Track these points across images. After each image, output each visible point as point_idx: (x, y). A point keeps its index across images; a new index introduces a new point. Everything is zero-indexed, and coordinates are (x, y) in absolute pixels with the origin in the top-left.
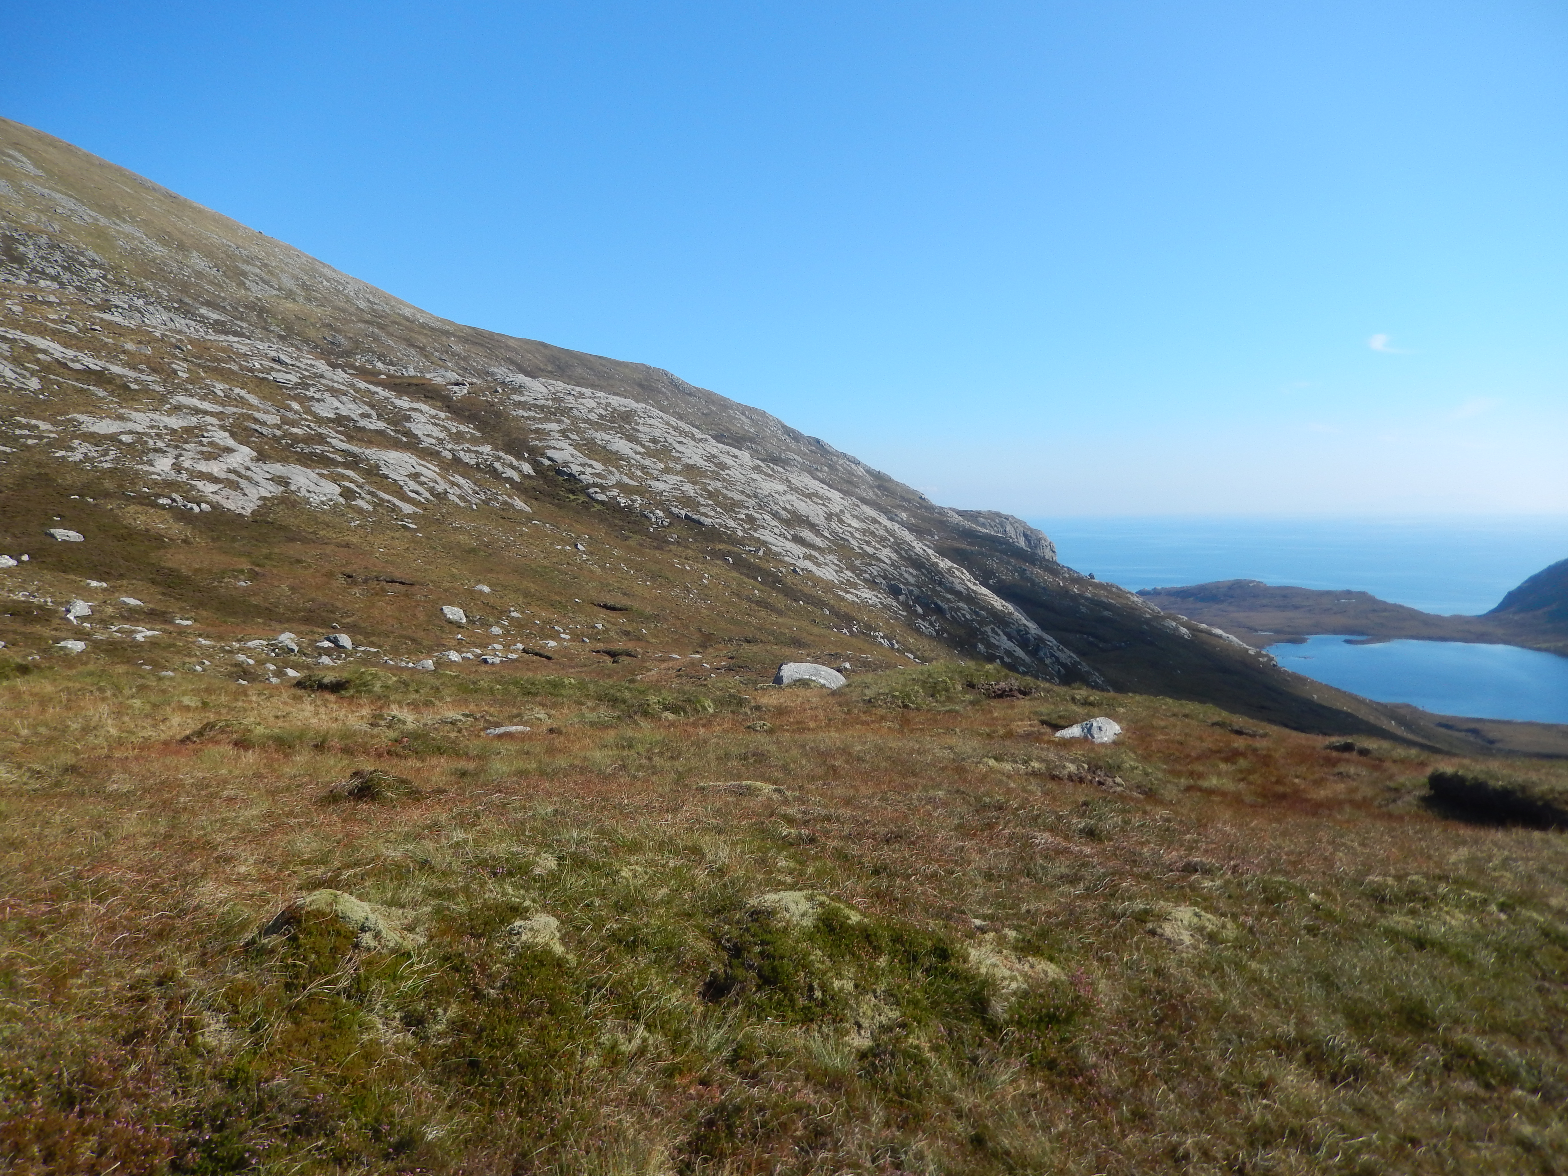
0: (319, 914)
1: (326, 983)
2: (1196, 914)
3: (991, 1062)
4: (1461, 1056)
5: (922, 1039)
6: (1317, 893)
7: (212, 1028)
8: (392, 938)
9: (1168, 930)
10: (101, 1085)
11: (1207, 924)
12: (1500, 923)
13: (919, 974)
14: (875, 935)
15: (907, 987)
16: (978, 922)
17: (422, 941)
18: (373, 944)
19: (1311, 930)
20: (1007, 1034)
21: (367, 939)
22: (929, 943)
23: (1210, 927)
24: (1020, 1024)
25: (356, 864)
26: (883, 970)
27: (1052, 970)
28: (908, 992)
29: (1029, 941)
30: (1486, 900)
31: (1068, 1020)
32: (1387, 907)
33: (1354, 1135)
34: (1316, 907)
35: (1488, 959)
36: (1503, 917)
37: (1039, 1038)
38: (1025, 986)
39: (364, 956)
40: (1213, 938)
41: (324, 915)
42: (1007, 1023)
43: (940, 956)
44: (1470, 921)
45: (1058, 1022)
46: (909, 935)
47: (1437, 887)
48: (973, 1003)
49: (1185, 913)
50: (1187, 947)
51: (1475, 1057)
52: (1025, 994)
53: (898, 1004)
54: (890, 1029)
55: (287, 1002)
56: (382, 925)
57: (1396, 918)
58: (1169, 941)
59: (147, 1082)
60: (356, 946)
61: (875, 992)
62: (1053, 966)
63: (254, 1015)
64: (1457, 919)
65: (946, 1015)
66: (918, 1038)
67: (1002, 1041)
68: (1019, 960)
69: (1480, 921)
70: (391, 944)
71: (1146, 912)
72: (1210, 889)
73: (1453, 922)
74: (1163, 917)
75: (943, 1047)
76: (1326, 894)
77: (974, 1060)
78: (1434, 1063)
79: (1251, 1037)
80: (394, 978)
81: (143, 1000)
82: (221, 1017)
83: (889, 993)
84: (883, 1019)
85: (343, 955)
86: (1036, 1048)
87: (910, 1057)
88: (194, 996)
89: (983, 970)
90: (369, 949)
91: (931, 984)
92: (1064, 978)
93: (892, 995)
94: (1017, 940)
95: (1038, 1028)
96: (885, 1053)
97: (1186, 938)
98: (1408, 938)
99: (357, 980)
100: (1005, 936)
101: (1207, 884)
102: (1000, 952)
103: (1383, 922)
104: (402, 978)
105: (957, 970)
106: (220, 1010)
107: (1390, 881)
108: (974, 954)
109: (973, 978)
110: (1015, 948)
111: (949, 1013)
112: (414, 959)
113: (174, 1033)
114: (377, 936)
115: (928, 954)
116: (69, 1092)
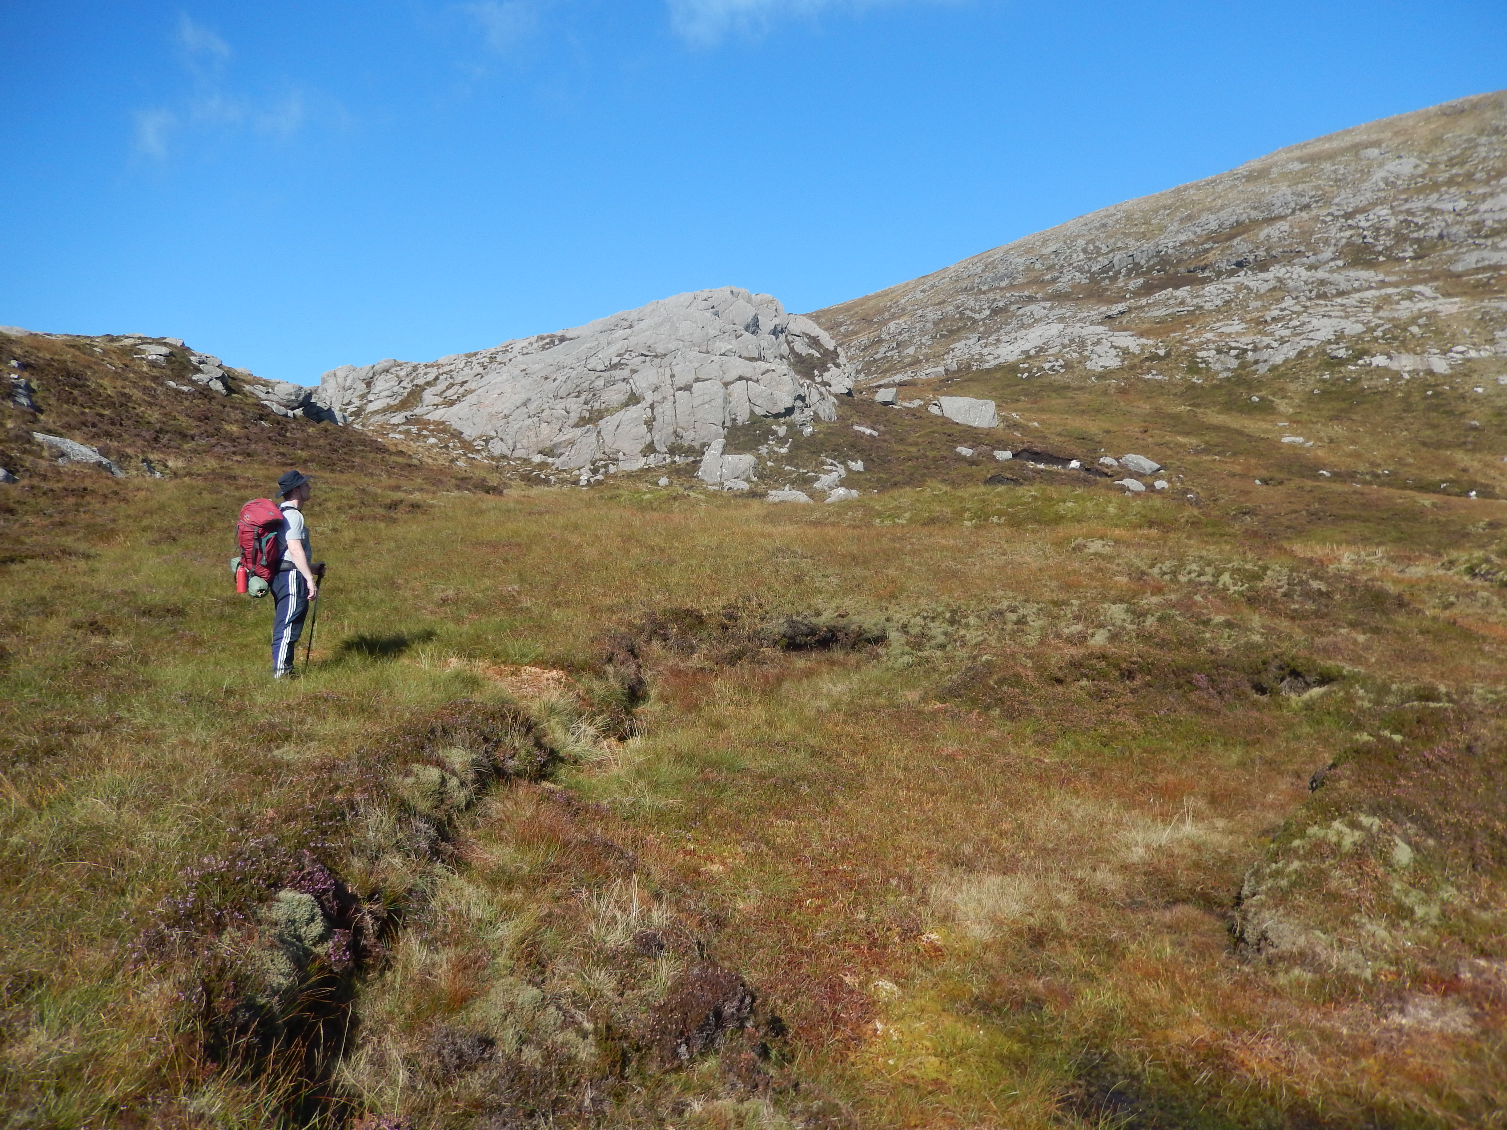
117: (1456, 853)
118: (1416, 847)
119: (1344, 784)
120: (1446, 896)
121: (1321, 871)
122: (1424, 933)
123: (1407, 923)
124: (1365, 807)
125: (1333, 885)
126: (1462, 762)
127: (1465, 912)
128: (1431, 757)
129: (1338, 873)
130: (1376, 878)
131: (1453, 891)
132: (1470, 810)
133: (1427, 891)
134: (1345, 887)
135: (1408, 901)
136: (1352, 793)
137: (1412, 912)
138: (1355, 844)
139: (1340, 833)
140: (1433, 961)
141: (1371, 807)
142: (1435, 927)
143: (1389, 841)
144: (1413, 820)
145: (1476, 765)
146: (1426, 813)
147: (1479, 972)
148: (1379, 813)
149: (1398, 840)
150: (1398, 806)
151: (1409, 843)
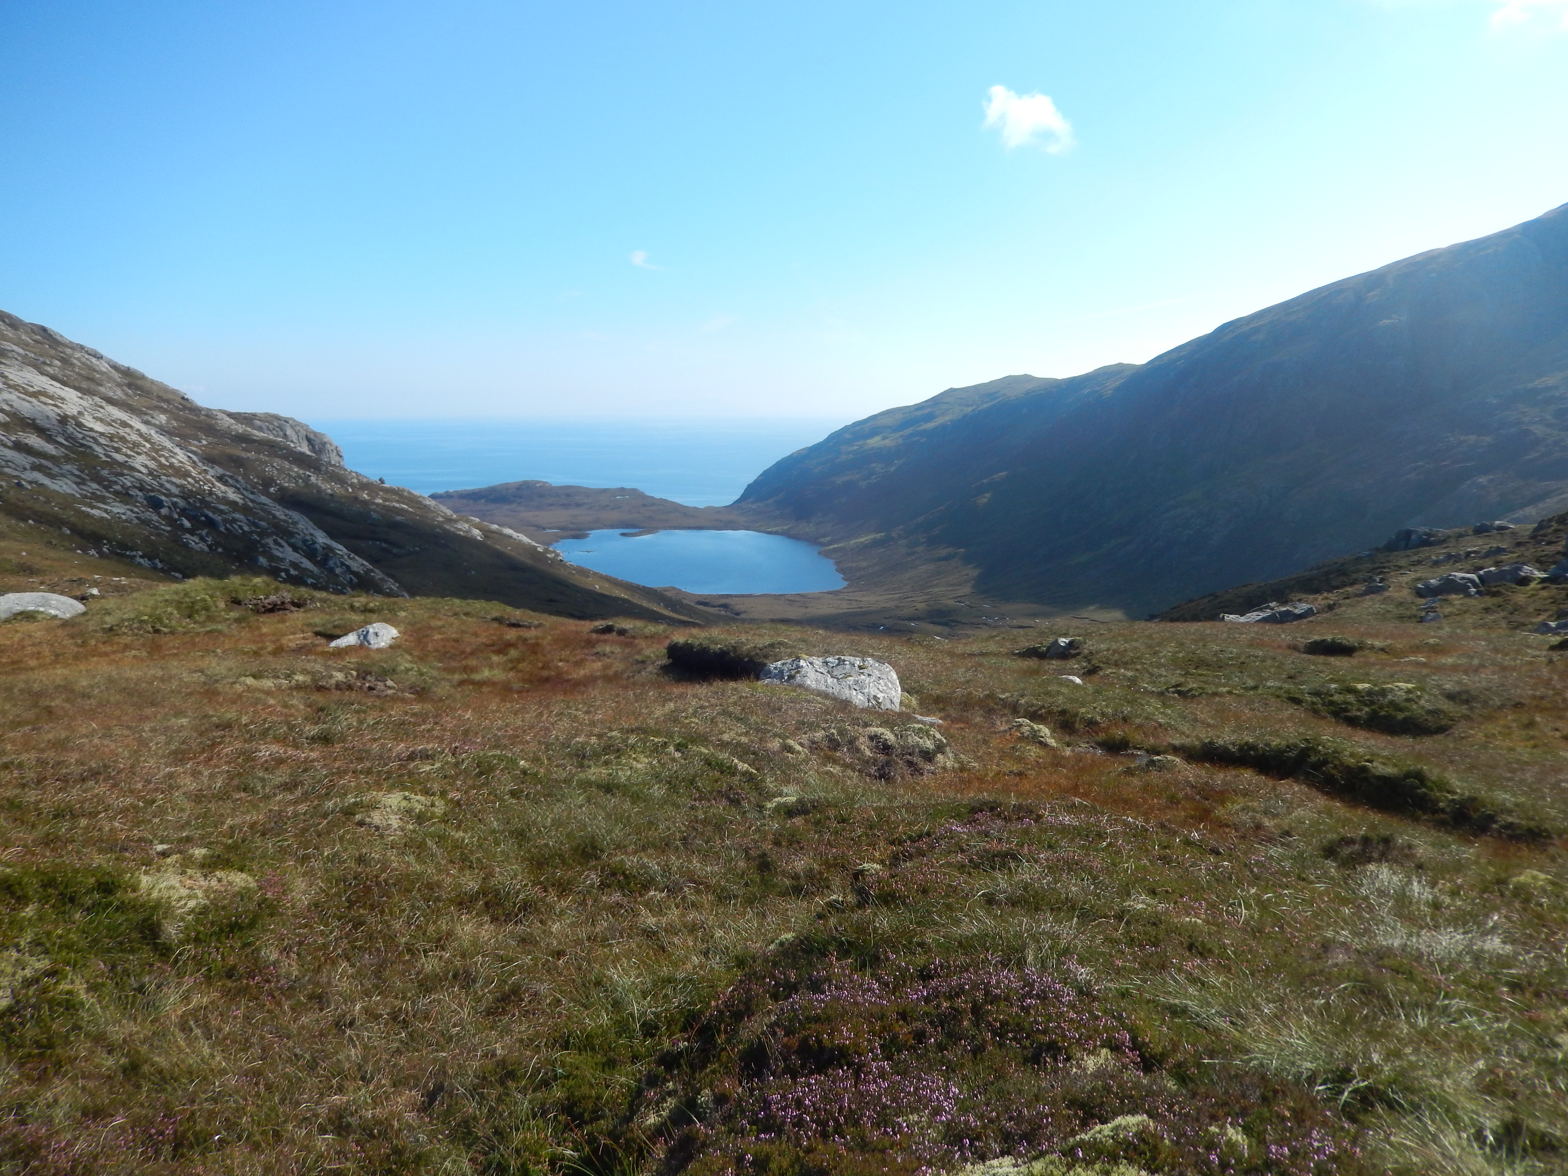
2: (405, 798)
3: (159, 986)
4: (614, 874)
5: (77, 982)
6: (526, 760)
9: (376, 818)
11: (416, 805)
12: (674, 760)
13: (77, 916)
14: (20, 884)
15: (59, 932)
16: (160, 848)
19: (513, 794)
20: (180, 954)
22: (92, 880)
23: (418, 808)
24: (197, 940)
26: (30, 920)
27: (239, 879)
28: (60, 937)
29: (219, 856)
30: (665, 743)
31: (252, 925)
32: (586, 762)
33: (510, 961)
34: (524, 772)
35: (658, 791)
36: (678, 755)
37: (218, 950)
38: (203, 902)
40: (420, 818)
42: (181, 943)
43: (105, 891)
44: (650, 763)
45: (241, 928)
46: (66, 875)
47: (628, 738)
48: (142, 932)
49: (394, 799)
50: (395, 830)
51: (624, 873)
52: (204, 911)
53: (47, 952)
54: (36, 980)
57: (593, 770)
58: (377, 828)
61: (17, 946)
62: (244, 875)
64: (642, 763)
65: (109, 951)
66: (72, 982)
67: (176, 961)
68: (205, 876)
69: (659, 762)
71: (356, 804)
72: (429, 773)
73: (639, 766)
74: (373, 806)
75: (103, 985)
76: (536, 760)
77: (141, 989)
78: (592, 886)
79: (438, 899)
83: (36, 943)
84: (28, 973)
86: (214, 960)
87: (59, 1004)
89: (155, 895)
91: (91, 922)
92: (253, 885)
93: (39, 944)
94: (205, 856)
95: (218, 940)
96: (25, 1008)
97: (395, 822)
98: (599, 786)
100: (192, 856)
101: (428, 768)
102: (183, 873)
103: (582, 776)
105: (123, 902)
107: (594, 740)
108: (145, 881)
109: (142, 906)
110: (203, 866)
111: (112, 948)
115: (90, 891)
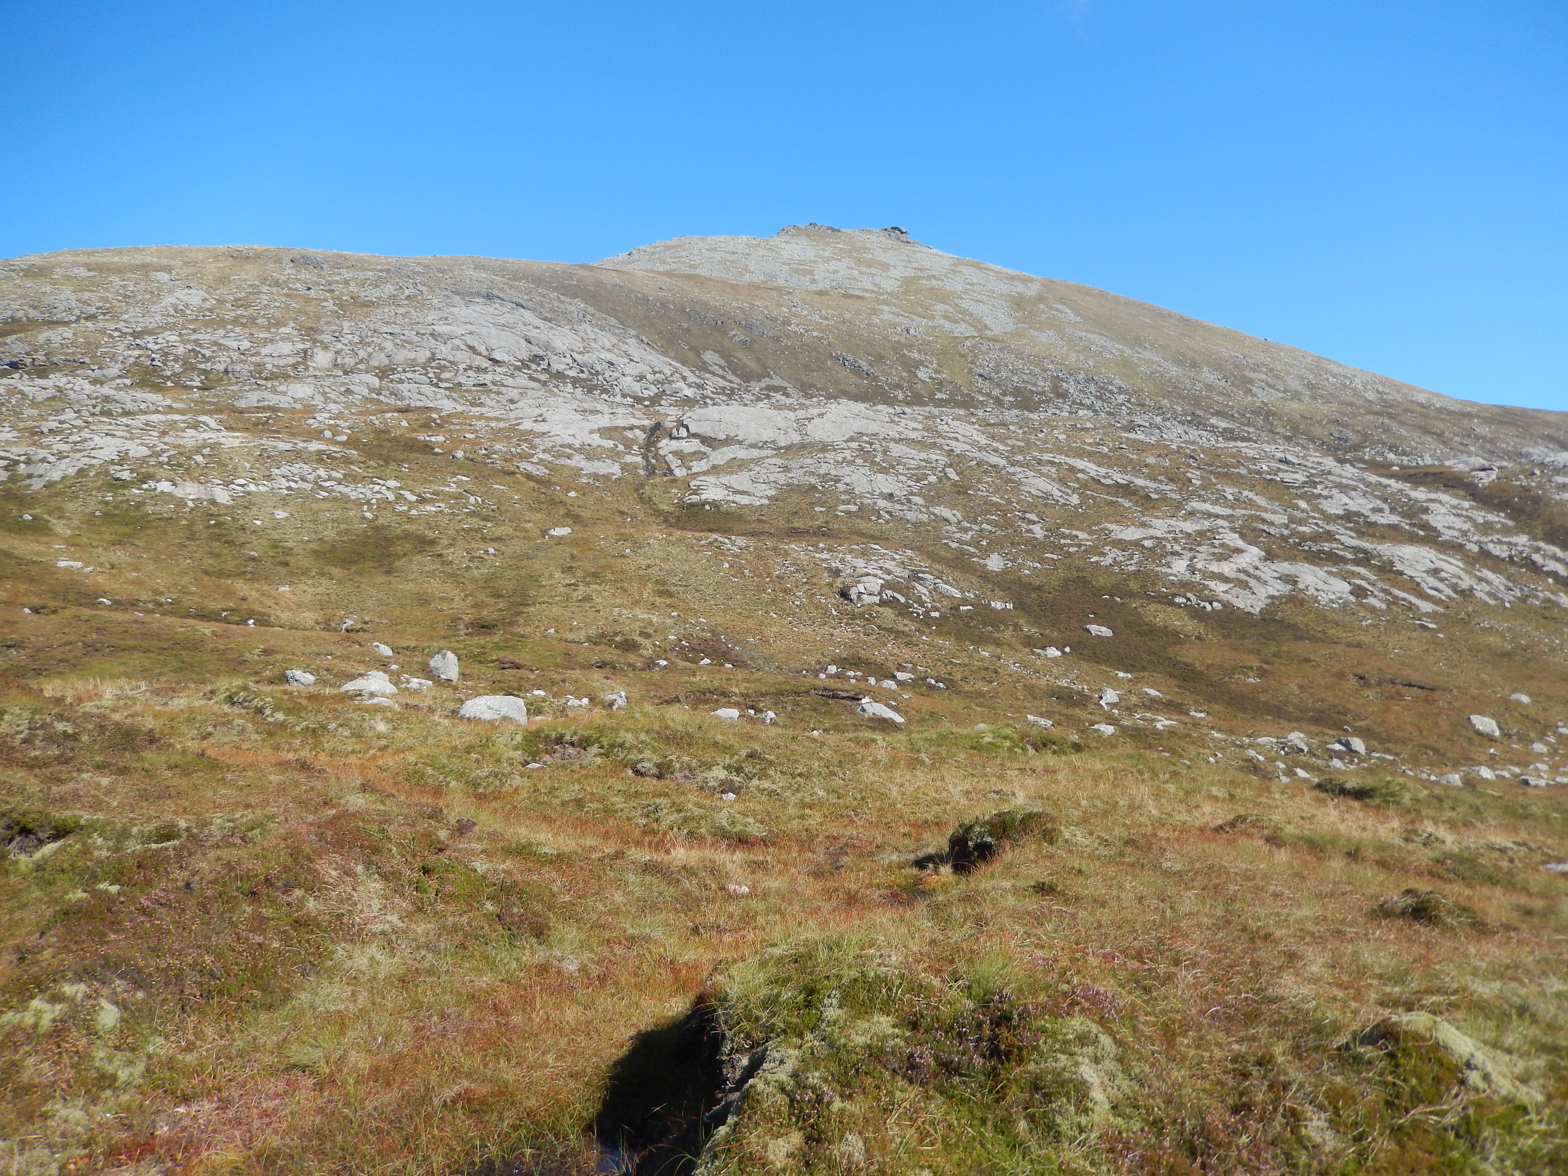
0: (1417, 1037)
1: (1431, 1113)
7: (1315, 1123)
8: (1505, 1086)
10: (1219, 1145)
17: (1540, 1098)
18: (1482, 1085)
21: (1474, 1077)
25: (1438, 991)
39: (1472, 1096)
41: (1423, 1039)
55: (1388, 1121)
56: (1489, 1067)
59: (1258, 1156)
60: (1462, 1082)
63: (1356, 1124)
70: (1504, 1092)
80: (1509, 1129)
81: (1245, 1075)
82: (1323, 1116)
85: (1448, 1090)
88: (1294, 1087)
90: (1477, 1090)
99: (1466, 1119)
104: (1520, 1134)
106: (1321, 1108)
112: (1533, 1116)
113: (1279, 1117)
114: (1486, 1077)
116: (1191, 1142)
117: (165, 1000)
118: (123, 1005)
119: (47, 953)
120: (151, 1049)
121: (14, 1064)
122: (124, 1098)
123: (108, 1093)
124: (70, 975)
125: (25, 1077)
126: (178, 902)
127: (171, 1059)
128: (146, 903)
129: (31, 1061)
130: (77, 1052)
131: (160, 1040)
132: (183, 949)
133: (133, 1050)
134: (40, 1075)
135: (109, 1069)
136: (55, 962)
137: (114, 1078)
138: (54, 1020)
139: (38, 1013)
140: (130, 1127)
141: (76, 973)
142: (139, 1087)
143: (94, 1006)
144: (122, 976)
145: (192, 902)
146: (136, 965)
147: (175, 1122)
148: (85, 977)
149: (104, 1003)
150: (106, 966)
151: (116, 1003)
